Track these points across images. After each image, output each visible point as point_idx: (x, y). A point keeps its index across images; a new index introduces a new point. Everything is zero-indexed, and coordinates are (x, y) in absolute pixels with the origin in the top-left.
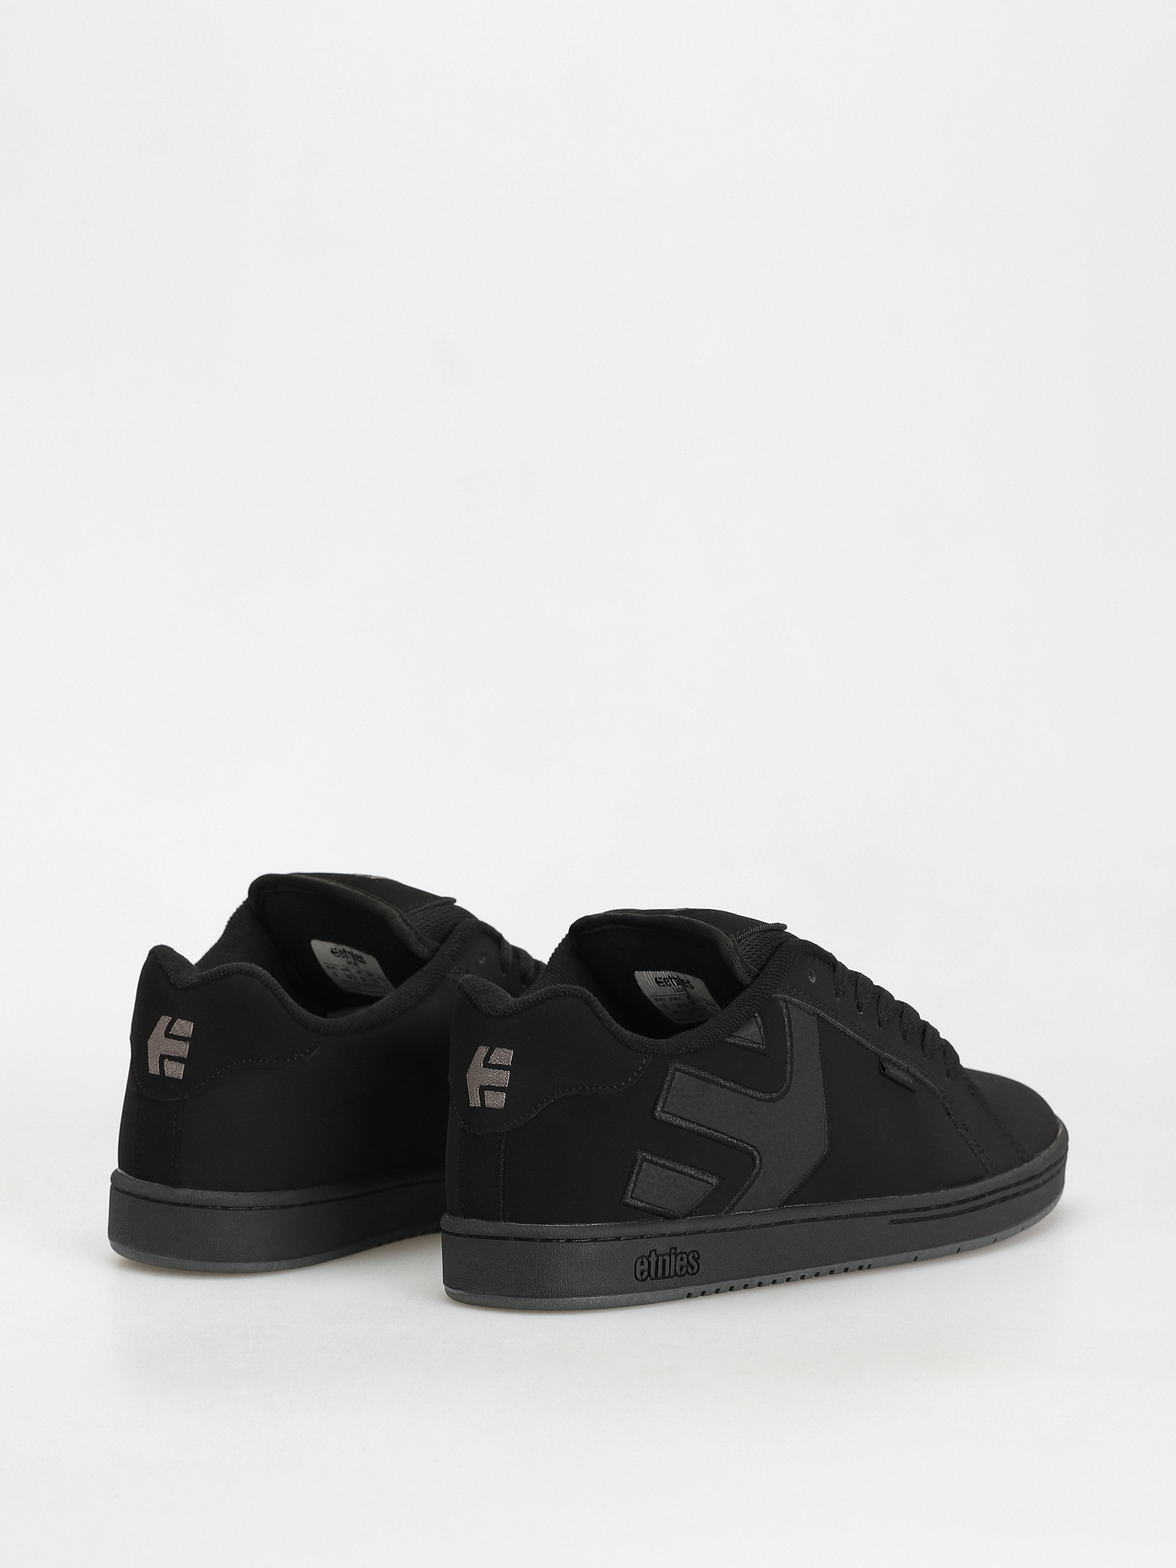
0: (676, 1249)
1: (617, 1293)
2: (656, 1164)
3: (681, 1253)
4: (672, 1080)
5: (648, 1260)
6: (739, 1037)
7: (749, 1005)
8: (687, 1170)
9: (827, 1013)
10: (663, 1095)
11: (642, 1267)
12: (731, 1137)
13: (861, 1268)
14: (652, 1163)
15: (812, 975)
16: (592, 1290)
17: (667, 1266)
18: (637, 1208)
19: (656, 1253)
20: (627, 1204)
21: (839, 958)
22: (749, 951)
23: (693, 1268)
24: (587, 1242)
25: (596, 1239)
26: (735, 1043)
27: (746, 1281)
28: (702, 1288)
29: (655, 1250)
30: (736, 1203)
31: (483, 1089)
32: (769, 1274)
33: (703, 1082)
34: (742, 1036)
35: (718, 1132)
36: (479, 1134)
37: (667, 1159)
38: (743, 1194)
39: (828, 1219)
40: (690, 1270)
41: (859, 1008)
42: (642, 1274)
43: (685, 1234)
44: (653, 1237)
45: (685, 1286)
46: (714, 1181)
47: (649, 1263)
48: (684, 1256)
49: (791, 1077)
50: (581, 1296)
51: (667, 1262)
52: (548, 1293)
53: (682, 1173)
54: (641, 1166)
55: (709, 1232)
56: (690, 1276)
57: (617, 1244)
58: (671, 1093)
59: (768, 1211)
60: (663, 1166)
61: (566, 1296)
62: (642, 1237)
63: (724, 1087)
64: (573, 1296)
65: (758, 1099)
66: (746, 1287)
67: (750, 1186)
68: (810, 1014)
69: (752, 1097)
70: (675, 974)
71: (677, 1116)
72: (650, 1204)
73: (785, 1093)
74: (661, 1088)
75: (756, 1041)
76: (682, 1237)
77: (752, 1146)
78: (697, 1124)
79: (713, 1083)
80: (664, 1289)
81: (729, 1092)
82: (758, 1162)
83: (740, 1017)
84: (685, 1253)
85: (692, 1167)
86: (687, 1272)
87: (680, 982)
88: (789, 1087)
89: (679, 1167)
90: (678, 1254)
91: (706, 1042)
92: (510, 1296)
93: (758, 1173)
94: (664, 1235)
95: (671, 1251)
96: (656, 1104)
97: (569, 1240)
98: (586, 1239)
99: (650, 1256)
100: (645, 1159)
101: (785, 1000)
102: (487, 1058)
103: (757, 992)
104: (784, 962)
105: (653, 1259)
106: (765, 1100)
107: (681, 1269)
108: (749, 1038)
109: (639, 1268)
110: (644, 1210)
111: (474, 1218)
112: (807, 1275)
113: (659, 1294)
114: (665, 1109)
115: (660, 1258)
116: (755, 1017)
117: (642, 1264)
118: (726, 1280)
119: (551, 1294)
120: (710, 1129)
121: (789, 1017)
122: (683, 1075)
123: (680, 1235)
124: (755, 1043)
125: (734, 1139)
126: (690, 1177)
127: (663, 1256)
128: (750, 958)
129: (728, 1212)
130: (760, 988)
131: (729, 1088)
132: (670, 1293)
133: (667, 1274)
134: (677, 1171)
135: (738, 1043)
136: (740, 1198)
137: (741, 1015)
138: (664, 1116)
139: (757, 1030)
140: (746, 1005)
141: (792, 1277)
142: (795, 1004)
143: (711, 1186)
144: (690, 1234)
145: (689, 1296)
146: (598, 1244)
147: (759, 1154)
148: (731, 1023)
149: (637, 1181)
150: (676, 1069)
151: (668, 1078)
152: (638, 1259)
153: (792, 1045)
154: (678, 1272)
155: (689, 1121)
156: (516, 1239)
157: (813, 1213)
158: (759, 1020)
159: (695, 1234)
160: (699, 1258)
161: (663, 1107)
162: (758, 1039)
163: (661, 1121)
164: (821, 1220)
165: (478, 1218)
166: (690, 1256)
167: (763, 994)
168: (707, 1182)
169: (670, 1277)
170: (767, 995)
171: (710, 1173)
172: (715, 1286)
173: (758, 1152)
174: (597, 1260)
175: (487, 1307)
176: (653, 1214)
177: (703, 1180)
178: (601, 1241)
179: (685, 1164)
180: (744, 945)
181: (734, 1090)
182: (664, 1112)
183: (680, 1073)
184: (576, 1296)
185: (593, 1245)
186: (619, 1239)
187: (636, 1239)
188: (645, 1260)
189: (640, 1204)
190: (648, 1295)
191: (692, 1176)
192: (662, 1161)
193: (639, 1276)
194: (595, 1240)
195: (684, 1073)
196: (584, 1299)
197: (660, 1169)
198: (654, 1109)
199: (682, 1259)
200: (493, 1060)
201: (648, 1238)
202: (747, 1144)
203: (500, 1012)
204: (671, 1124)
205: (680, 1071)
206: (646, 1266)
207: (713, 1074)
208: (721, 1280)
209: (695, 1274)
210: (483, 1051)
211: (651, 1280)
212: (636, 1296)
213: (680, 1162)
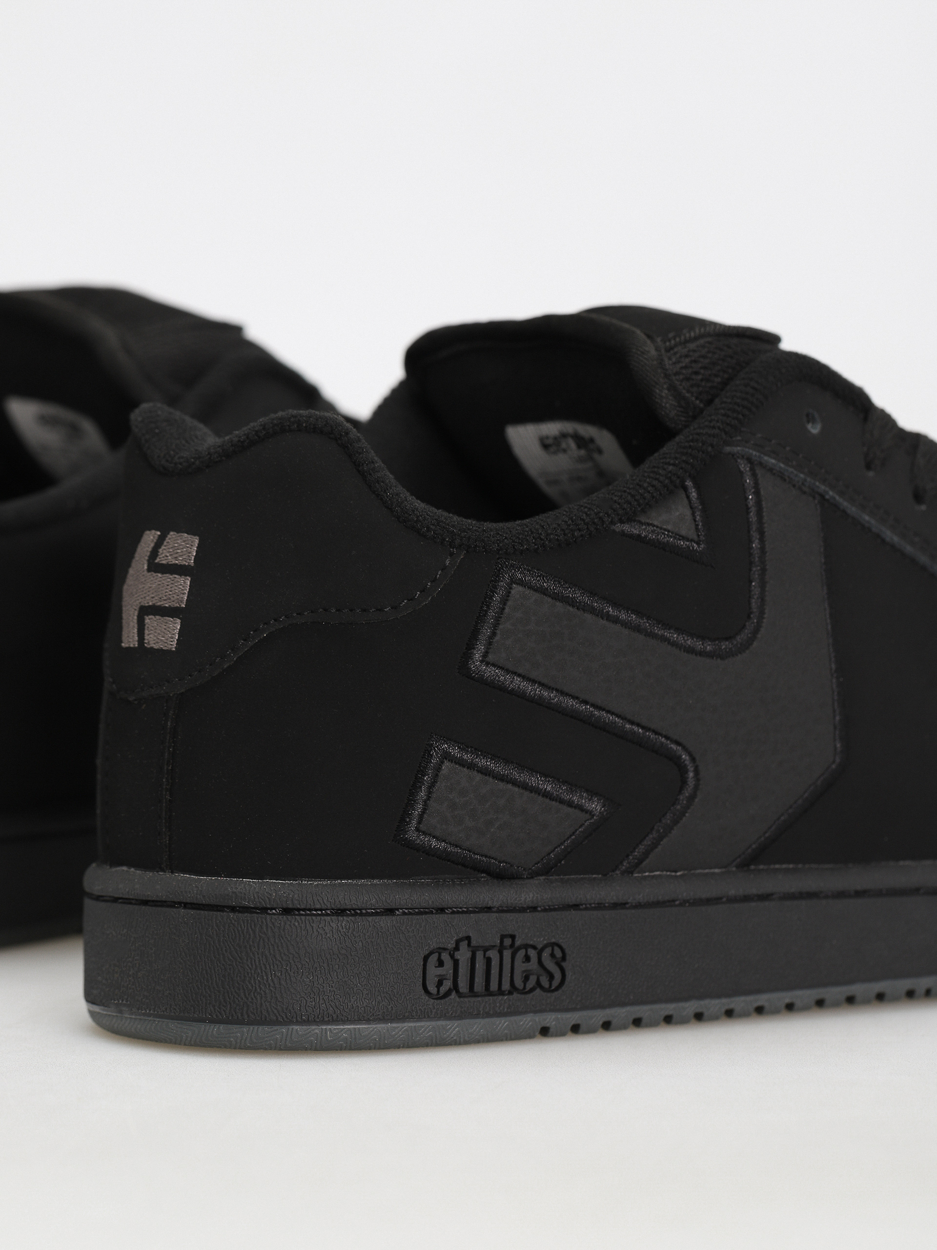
0: (513, 937)
1: (383, 1019)
2: (471, 766)
3: (526, 947)
4: (504, 601)
5: (452, 956)
6: (649, 524)
7: (674, 465)
8: (535, 781)
9: (842, 494)
10: (486, 631)
11: (440, 971)
12: (632, 723)
13: (910, 995)
14: (460, 765)
15: (810, 419)
16: (331, 1011)
17: (495, 971)
18: (429, 852)
19: (469, 945)
20: (410, 845)
21: (880, 399)
22: (686, 367)
23: (551, 977)
24: (322, 915)
25: (345, 910)
26: (639, 536)
27: (669, 1008)
28: (574, 1017)
29: (468, 938)
30: (646, 854)
31: (145, 611)
32: (719, 996)
33: (571, 609)
34: (656, 523)
35: (603, 710)
36: (131, 699)
37: (494, 757)
38: (661, 838)
39: (841, 895)
40: (545, 982)
41: (918, 498)
42: (440, 984)
43: (534, 909)
44: (463, 912)
45: (535, 1012)
46: (595, 806)
47: (456, 963)
48: (532, 953)
49: (762, 613)
50: (308, 1022)
51: (495, 963)
52: (242, 1015)
53: (525, 786)
54: (438, 768)
55: (586, 909)
56: (544, 994)
57: (385, 922)
58: (501, 627)
59: (714, 874)
60: (485, 772)
61: (276, 1023)
62: (441, 910)
63: (616, 620)
64: (291, 1022)
65: (690, 650)
66: (668, 1020)
67: (676, 822)
68: (805, 493)
69: (674, 644)
70: (568, 427)
71: (515, 673)
72: (457, 846)
73: (746, 646)
74: (481, 617)
75: (683, 532)
76: (528, 916)
77: (678, 743)
78: (557, 690)
79: (592, 611)
80: (488, 1015)
81: (626, 632)
82: (691, 775)
83: (653, 486)
84: (534, 947)
85: (546, 776)
86: (538, 984)
87: (582, 442)
88: (756, 630)
89: (516, 775)
90: (519, 948)
91: (579, 530)
92: (172, 1018)
93: (692, 797)
94: (488, 909)
95: (502, 942)
96: (470, 646)
97: (287, 911)
98: (321, 910)
99: (457, 948)
100: (446, 756)
101: (749, 460)
102: (154, 553)
103: (692, 441)
104: (753, 388)
105: (464, 955)
106: (701, 653)
107: (526, 979)
108: (669, 527)
109: (433, 972)
110: (444, 857)
111: (122, 865)
112: (798, 1003)
113: (477, 1025)
114: (491, 658)
115: (479, 955)
116: (685, 489)
117: (441, 963)
118: (623, 1004)
119: (248, 1016)
120: (586, 702)
121: (757, 493)
122: (527, 592)
123: (522, 910)
124: (684, 538)
125: (638, 725)
126: (543, 796)
127: (486, 950)
128: (687, 379)
129: (629, 872)
130: (698, 434)
131: (625, 624)
132: (502, 1024)
133: (494, 986)
134: (515, 783)
135: (646, 537)
136: (655, 845)
137: (655, 483)
138: (490, 672)
139: (688, 512)
140: (669, 464)
141: (766, 1004)
142: (771, 470)
143: (588, 816)
144: (545, 910)
145: (545, 1032)
146: (345, 922)
147: (693, 759)
148: (633, 496)
149: (429, 798)
150: (513, 581)
151: (497, 598)
152: (431, 953)
153: (763, 549)
154: (519, 983)
155: (541, 684)
156: (186, 905)
157: (810, 881)
158: (694, 494)
159: (555, 910)
160: (564, 958)
161: (485, 655)
162: (686, 529)
163: (482, 681)
164: (827, 897)
165: (130, 865)
166: (546, 954)
167: (703, 444)
168: (580, 808)
169: (500, 992)
170: (712, 446)
171: (587, 791)
172: (601, 1015)
173: (690, 754)
174: (343, 951)
175: (138, 1038)
176: (464, 865)
177: (570, 804)
178: (352, 915)
179: (533, 770)
180: (678, 356)
181: (637, 629)
182: (487, 664)
183: (520, 588)
184: (298, 1023)
185: (335, 923)
186: (390, 911)
187: (426, 913)
188: (445, 957)
189: (434, 843)
190: (453, 1027)
191: (546, 795)
192: (483, 762)
193: (432, 989)
194: (340, 912)
195: (530, 588)
196: (316, 1029)
197: (478, 777)
198: (467, 656)
199: (527, 959)
200: (165, 556)
201: (453, 913)
202: (667, 738)
203: (181, 464)
204: (501, 688)
205: (521, 583)
206: (448, 968)
207: (592, 594)
208: (612, 1005)
209: (557, 988)
210: (150, 537)
211: (460, 997)
212: (425, 1027)
213: (522, 767)
